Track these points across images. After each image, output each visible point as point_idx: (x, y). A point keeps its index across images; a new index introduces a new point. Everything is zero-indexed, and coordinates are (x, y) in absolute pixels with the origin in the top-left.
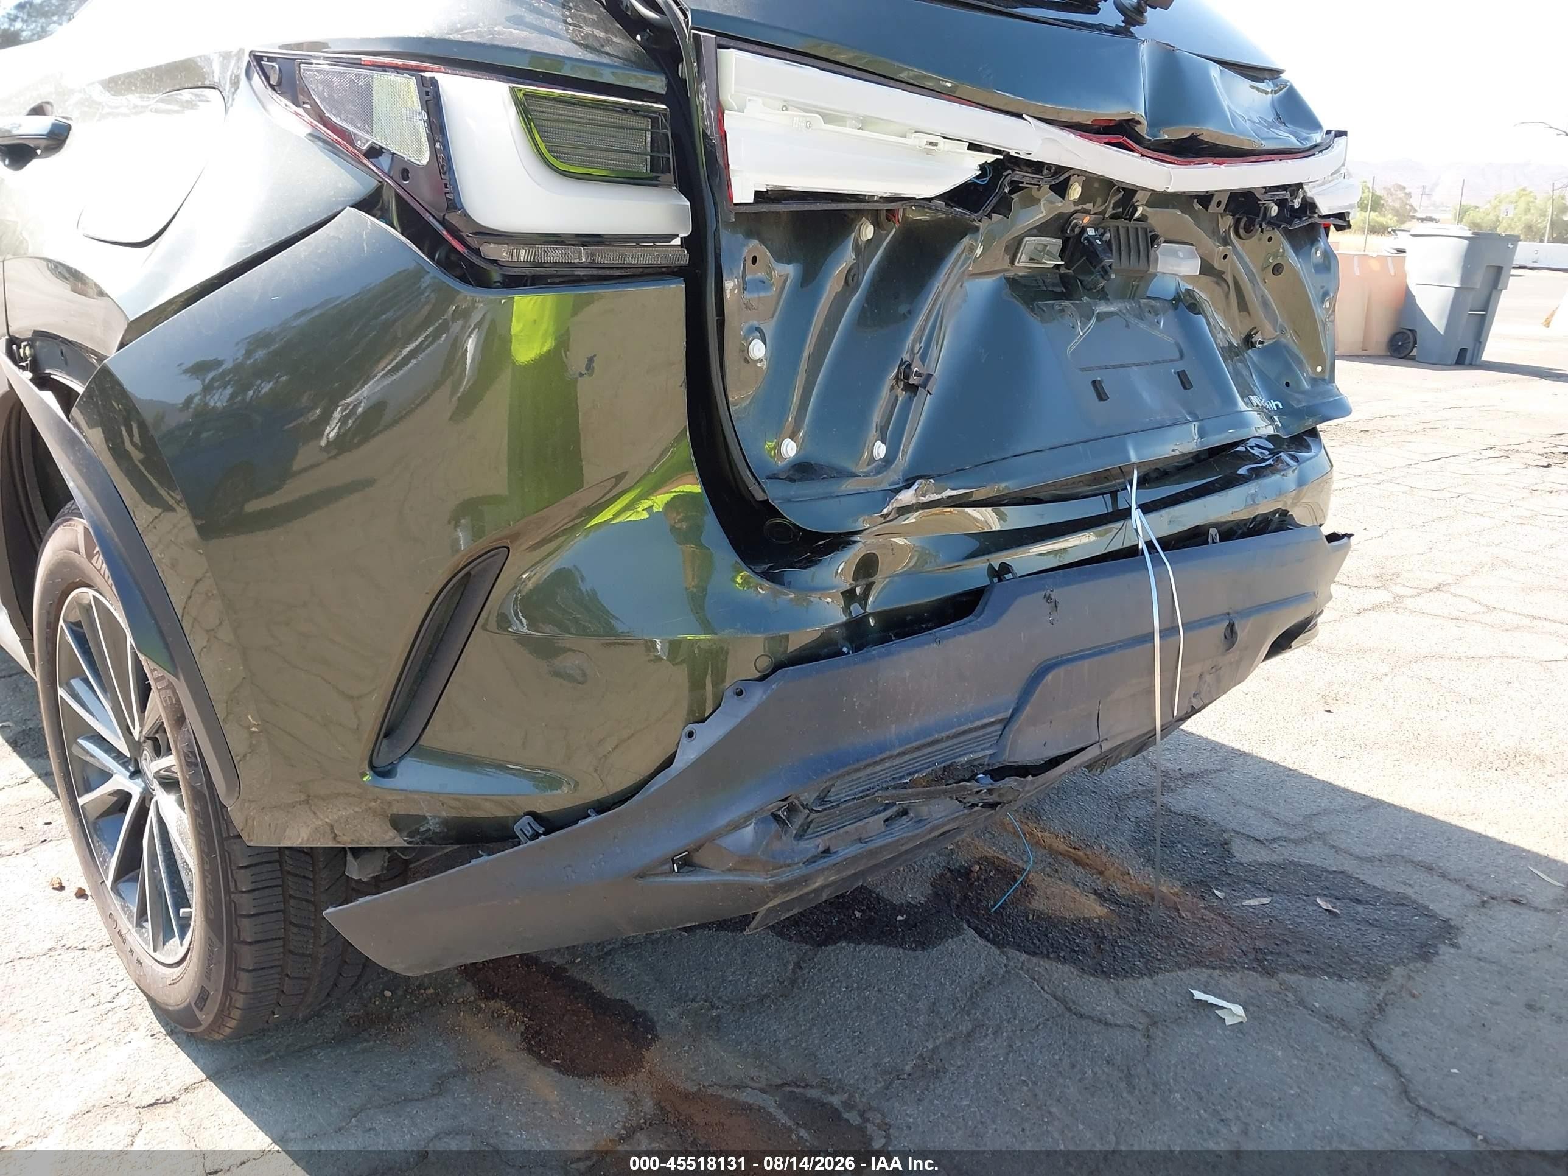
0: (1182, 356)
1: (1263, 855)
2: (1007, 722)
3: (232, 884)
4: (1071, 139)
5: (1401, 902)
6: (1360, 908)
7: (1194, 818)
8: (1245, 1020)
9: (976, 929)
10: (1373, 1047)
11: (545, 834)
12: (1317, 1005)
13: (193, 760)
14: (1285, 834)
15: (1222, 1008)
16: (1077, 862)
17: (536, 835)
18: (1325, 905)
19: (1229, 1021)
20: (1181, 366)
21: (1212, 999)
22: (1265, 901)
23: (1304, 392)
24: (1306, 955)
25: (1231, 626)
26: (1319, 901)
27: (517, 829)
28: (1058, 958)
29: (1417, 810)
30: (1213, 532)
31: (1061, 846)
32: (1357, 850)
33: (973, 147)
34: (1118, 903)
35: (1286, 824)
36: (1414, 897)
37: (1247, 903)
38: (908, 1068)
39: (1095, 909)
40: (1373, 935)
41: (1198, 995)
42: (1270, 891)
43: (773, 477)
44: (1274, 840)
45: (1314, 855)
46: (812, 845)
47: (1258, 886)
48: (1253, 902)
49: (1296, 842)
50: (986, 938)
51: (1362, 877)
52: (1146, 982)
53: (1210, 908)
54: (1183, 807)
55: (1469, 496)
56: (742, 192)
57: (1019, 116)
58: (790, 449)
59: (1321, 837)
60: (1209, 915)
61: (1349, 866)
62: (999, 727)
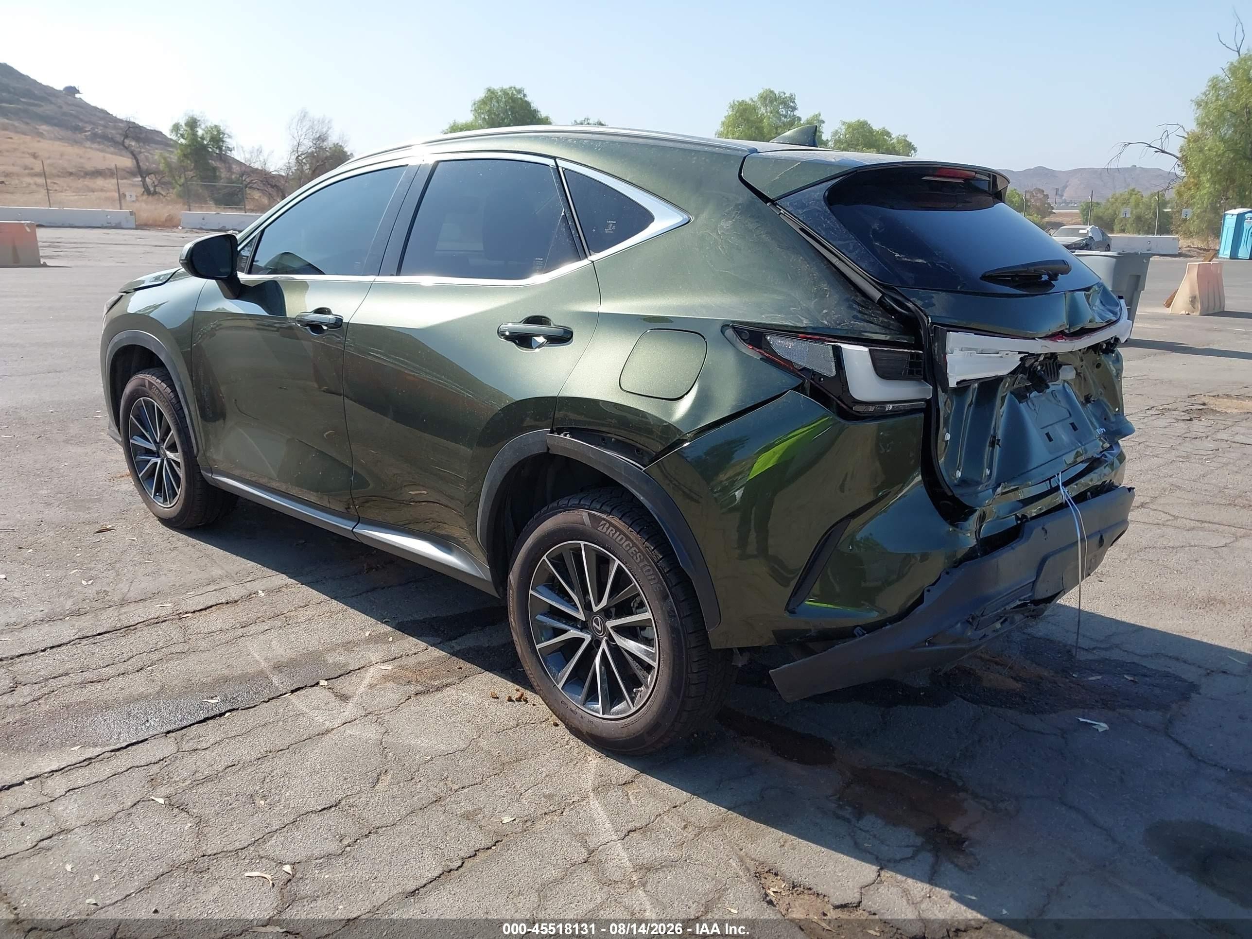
0: (1070, 415)
1: (1090, 657)
2: (1034, 583)
3: (689, 670)
4: (1048, 343)
5: (1167, 675)
6: (1148, 679)
7: (1048, 640)
8: (1108, 728)
9: (961, 696)
10: (1170, 737)
11: (867, 633)
12: (1140, 722)
13: (673, 614)
14: (1098, 646)
15: (1095, 724)
16: (997, 663)
17: (864, 634)
18: (1129, 678)
19: (1100, 730)
20: (1071, 420)
21: (1089, 721)
22: (1099, 677)
23: (1113, 423)
24: (1127, 701)
25: (1101, 537)
26: (1125, 676)
27: (855, 632)
28: (1006, 707)
29: (1164, 630)
30: (1089, 493)
31: (987, 657)
32: (1138, 652)
33: (1020, 353)
34: (1025, 682)
35: (1097, 641)
36: (1173, 672)
37: (1090, 679)
38: (958, 755)
39: (1017, 686)
40: (1157, 691)
41: (1081, 720)
42: (1100, 674)
43: (956, 485)
44: (1094, 649)
45: (1116, 655)
46: (981, 633)
47: (1094, 671)
48: (1093, 678)
49: (1106, 649)
50: (968, 700)
51: (1144, 665)
52: (1053, 715)
53: (1072, 682)
54: (1041, 634)
55: (1146, 443)
56: (952, 384)
57: (1034, 339)
58: (959, 474)
59: (1117, 646)
60: (1072, 685)
61: (1136, 659)
62: (1031, 584)
